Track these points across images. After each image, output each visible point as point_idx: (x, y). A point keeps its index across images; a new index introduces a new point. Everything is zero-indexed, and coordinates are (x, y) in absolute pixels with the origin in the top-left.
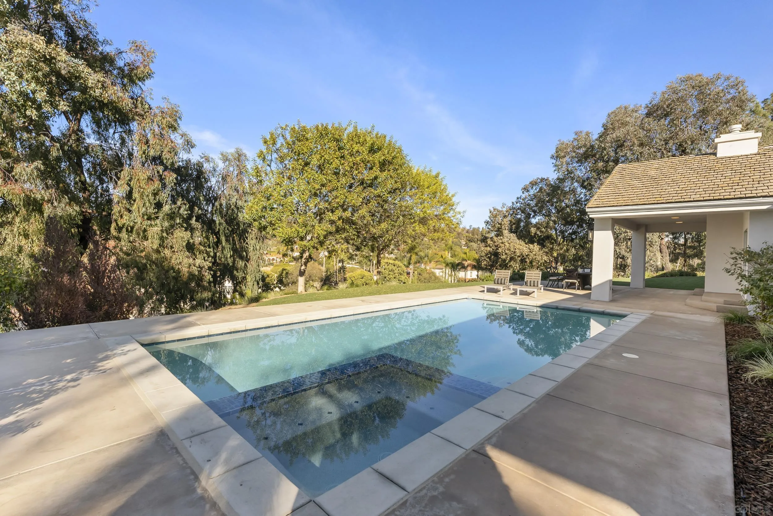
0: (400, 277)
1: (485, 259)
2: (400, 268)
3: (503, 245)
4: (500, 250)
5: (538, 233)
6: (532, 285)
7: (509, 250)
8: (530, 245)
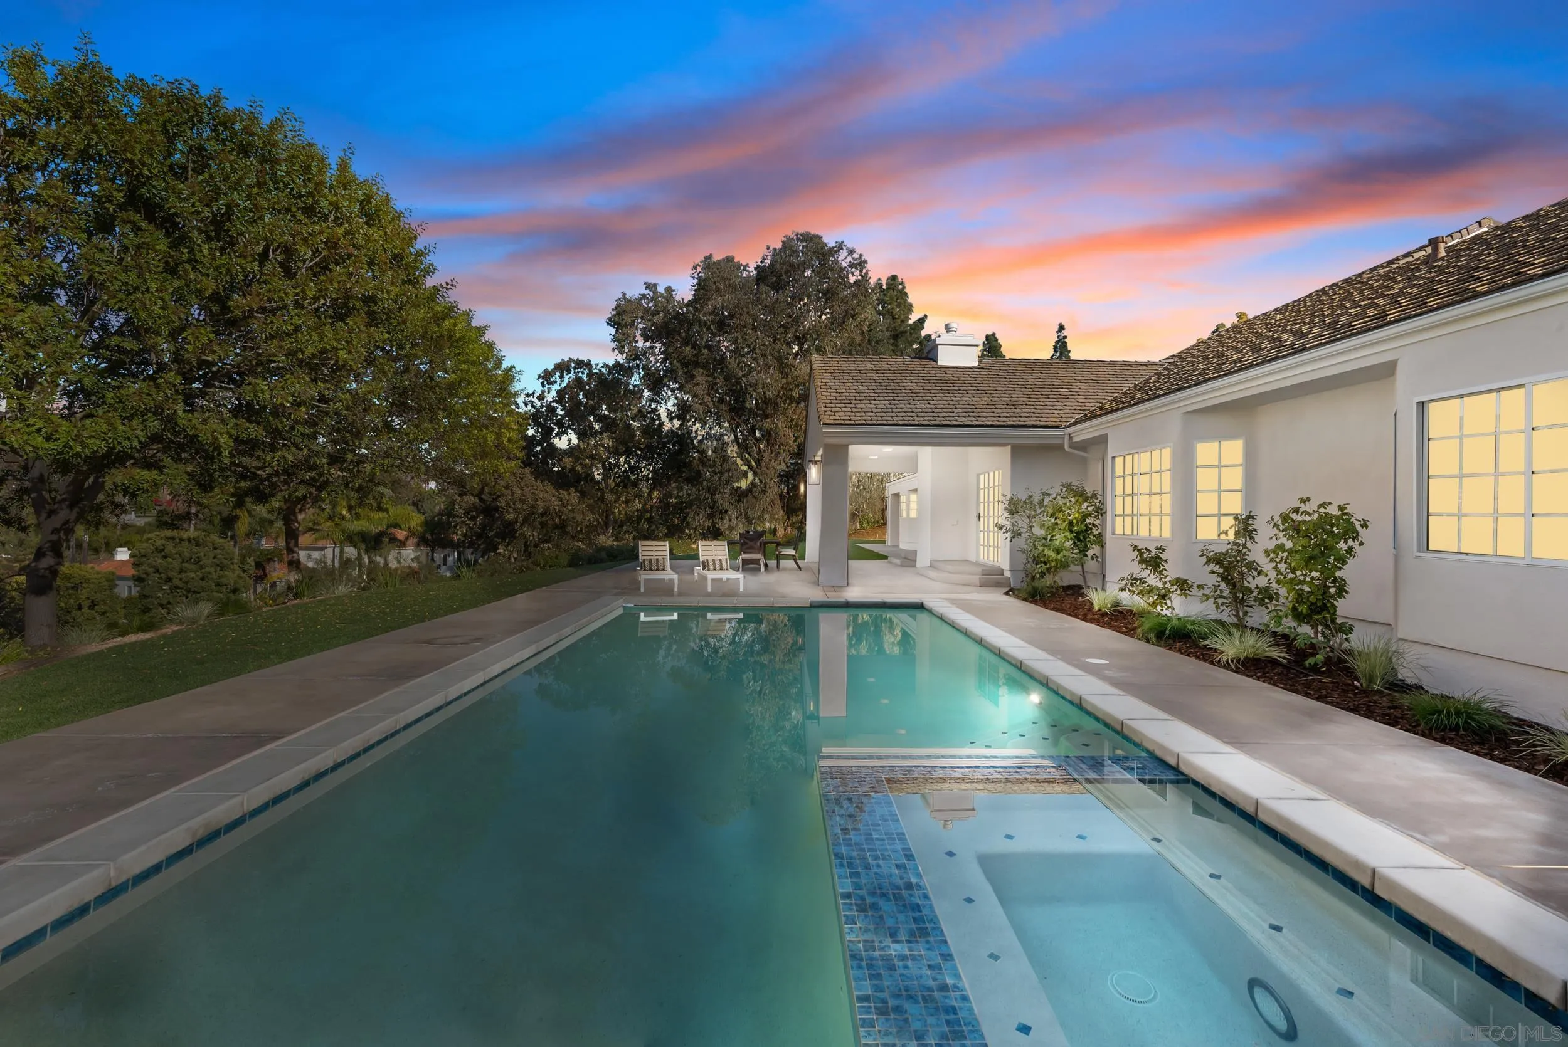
0: (219, 577)
1: (463, 522)
2: (218, 551)
3: (509, 491)
4: (502, 503)
5: (579, 468)
6: (718, 566)
7: (522, 501)
8: (561, 491)
